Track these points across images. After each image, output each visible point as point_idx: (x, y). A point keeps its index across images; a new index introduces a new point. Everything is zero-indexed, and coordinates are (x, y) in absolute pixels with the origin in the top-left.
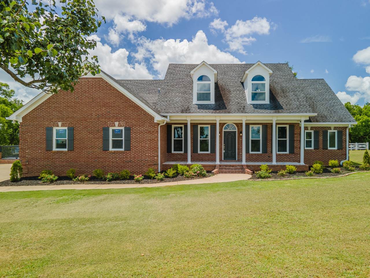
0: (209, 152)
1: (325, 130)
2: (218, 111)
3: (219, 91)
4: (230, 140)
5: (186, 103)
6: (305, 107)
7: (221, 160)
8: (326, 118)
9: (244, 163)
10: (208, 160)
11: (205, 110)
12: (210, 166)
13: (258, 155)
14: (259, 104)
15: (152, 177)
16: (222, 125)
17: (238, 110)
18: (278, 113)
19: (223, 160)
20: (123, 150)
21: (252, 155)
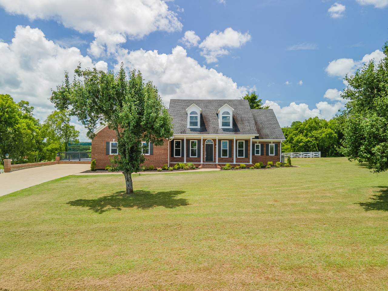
0: (197, 157)
1: (267, 144)
2: (202, 133)
3: (203, 119)
4: (209, 149)
5: (183, 127)
6: (253, 130)
7: (204, 161)
8: (268, 136)
9: (217, 163)
10: (196, 161)
11: (195, 132)
12: (197, 164)
13: (226, 158)
14: (226, 129)
15: (166, 169)
16: (204, 140)
17: (214, 132)
18: (237, 134)
19: (205, 161)
20: (149, 154)
21: (223, 158)
